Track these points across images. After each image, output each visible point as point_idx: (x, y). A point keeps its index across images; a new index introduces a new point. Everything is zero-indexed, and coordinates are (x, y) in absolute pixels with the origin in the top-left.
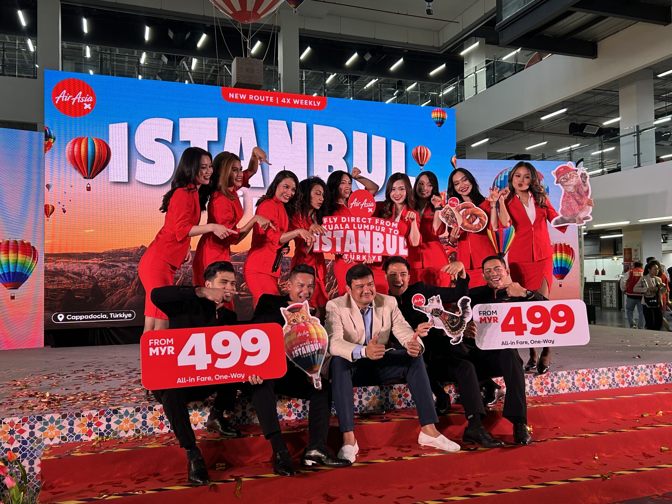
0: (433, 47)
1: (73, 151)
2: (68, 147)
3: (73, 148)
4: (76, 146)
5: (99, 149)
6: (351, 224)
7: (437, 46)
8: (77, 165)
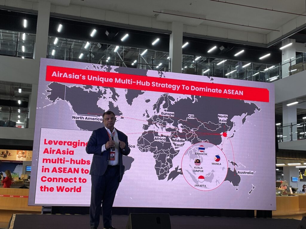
0: (263, 44)
7: (265, 43)
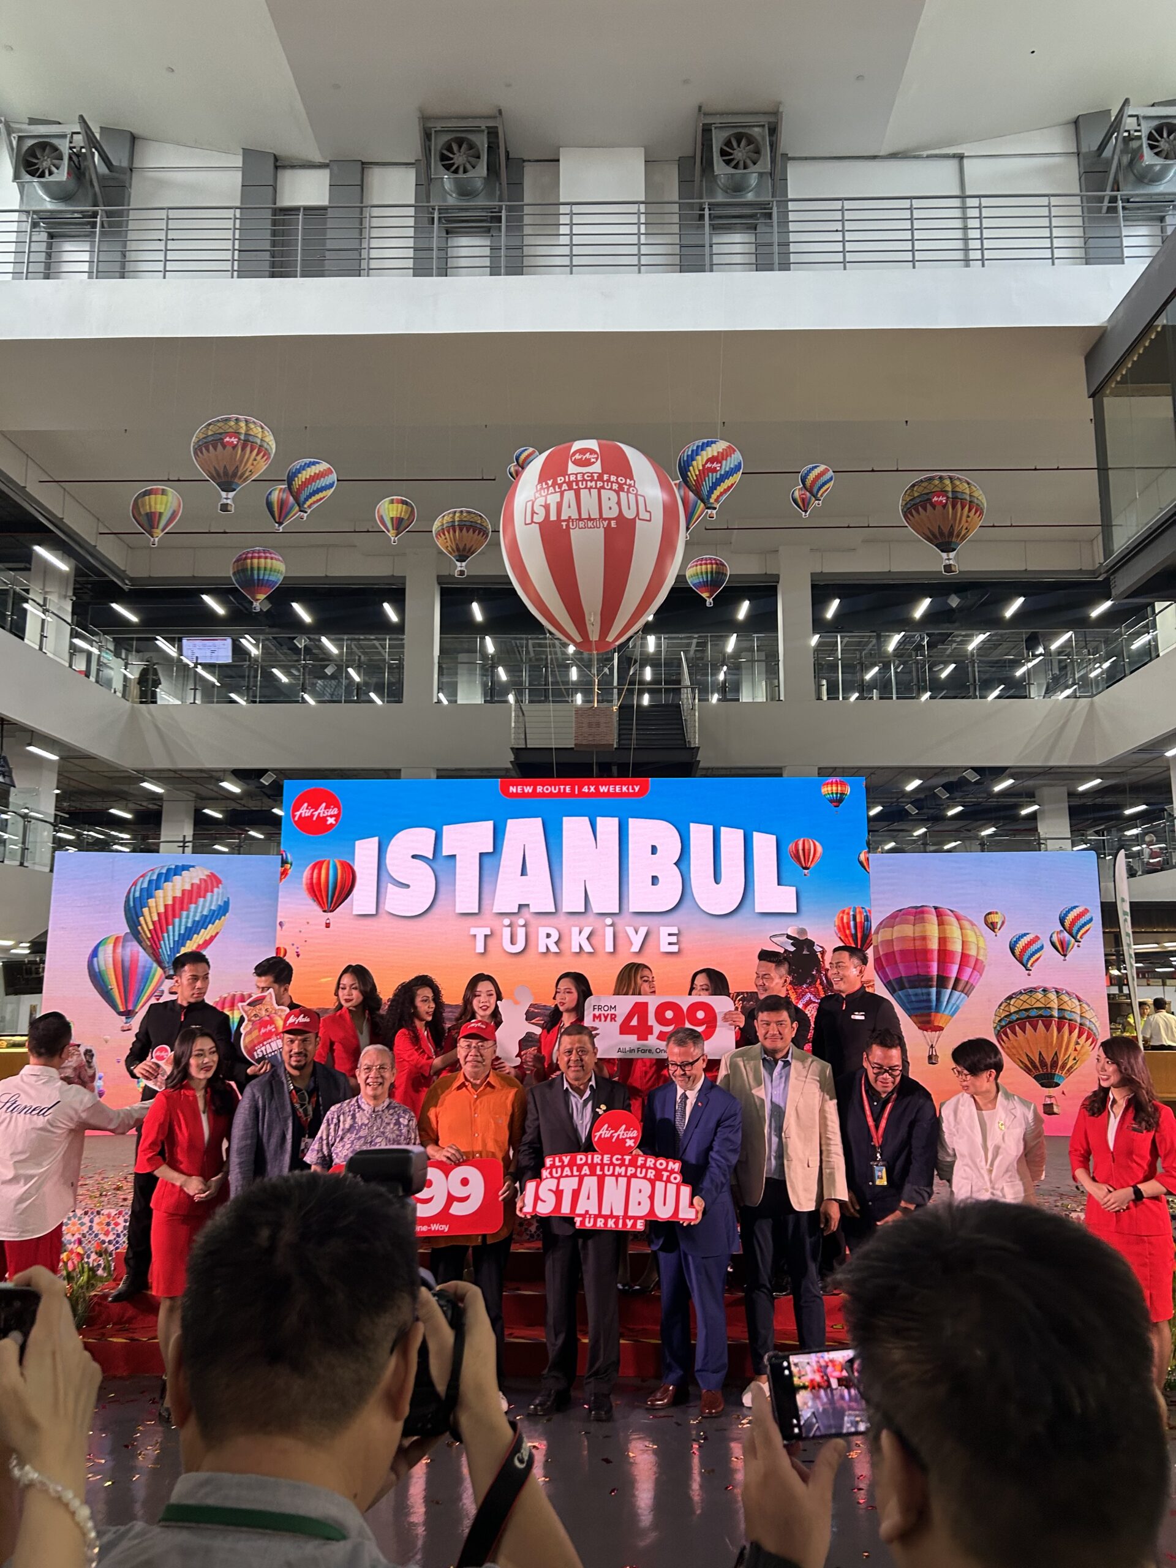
0: (1080, 570)
1: (312, 878)
2: (306, 873)
3: (312, 874)
4: (316, 871)
5: (342, 875)
6: (592, 1167)
7: (1090, 568)
8: (316, 896)
